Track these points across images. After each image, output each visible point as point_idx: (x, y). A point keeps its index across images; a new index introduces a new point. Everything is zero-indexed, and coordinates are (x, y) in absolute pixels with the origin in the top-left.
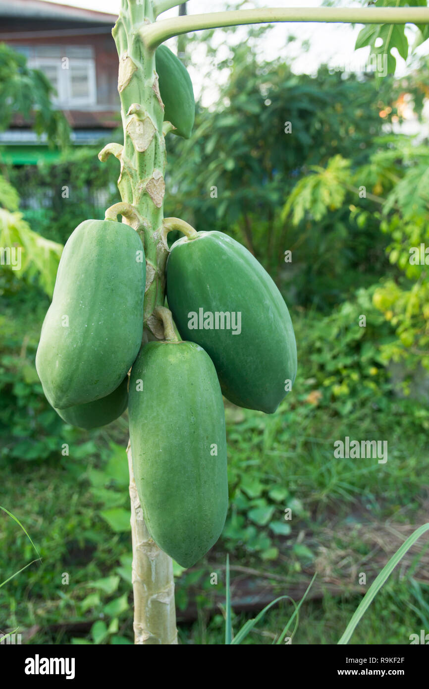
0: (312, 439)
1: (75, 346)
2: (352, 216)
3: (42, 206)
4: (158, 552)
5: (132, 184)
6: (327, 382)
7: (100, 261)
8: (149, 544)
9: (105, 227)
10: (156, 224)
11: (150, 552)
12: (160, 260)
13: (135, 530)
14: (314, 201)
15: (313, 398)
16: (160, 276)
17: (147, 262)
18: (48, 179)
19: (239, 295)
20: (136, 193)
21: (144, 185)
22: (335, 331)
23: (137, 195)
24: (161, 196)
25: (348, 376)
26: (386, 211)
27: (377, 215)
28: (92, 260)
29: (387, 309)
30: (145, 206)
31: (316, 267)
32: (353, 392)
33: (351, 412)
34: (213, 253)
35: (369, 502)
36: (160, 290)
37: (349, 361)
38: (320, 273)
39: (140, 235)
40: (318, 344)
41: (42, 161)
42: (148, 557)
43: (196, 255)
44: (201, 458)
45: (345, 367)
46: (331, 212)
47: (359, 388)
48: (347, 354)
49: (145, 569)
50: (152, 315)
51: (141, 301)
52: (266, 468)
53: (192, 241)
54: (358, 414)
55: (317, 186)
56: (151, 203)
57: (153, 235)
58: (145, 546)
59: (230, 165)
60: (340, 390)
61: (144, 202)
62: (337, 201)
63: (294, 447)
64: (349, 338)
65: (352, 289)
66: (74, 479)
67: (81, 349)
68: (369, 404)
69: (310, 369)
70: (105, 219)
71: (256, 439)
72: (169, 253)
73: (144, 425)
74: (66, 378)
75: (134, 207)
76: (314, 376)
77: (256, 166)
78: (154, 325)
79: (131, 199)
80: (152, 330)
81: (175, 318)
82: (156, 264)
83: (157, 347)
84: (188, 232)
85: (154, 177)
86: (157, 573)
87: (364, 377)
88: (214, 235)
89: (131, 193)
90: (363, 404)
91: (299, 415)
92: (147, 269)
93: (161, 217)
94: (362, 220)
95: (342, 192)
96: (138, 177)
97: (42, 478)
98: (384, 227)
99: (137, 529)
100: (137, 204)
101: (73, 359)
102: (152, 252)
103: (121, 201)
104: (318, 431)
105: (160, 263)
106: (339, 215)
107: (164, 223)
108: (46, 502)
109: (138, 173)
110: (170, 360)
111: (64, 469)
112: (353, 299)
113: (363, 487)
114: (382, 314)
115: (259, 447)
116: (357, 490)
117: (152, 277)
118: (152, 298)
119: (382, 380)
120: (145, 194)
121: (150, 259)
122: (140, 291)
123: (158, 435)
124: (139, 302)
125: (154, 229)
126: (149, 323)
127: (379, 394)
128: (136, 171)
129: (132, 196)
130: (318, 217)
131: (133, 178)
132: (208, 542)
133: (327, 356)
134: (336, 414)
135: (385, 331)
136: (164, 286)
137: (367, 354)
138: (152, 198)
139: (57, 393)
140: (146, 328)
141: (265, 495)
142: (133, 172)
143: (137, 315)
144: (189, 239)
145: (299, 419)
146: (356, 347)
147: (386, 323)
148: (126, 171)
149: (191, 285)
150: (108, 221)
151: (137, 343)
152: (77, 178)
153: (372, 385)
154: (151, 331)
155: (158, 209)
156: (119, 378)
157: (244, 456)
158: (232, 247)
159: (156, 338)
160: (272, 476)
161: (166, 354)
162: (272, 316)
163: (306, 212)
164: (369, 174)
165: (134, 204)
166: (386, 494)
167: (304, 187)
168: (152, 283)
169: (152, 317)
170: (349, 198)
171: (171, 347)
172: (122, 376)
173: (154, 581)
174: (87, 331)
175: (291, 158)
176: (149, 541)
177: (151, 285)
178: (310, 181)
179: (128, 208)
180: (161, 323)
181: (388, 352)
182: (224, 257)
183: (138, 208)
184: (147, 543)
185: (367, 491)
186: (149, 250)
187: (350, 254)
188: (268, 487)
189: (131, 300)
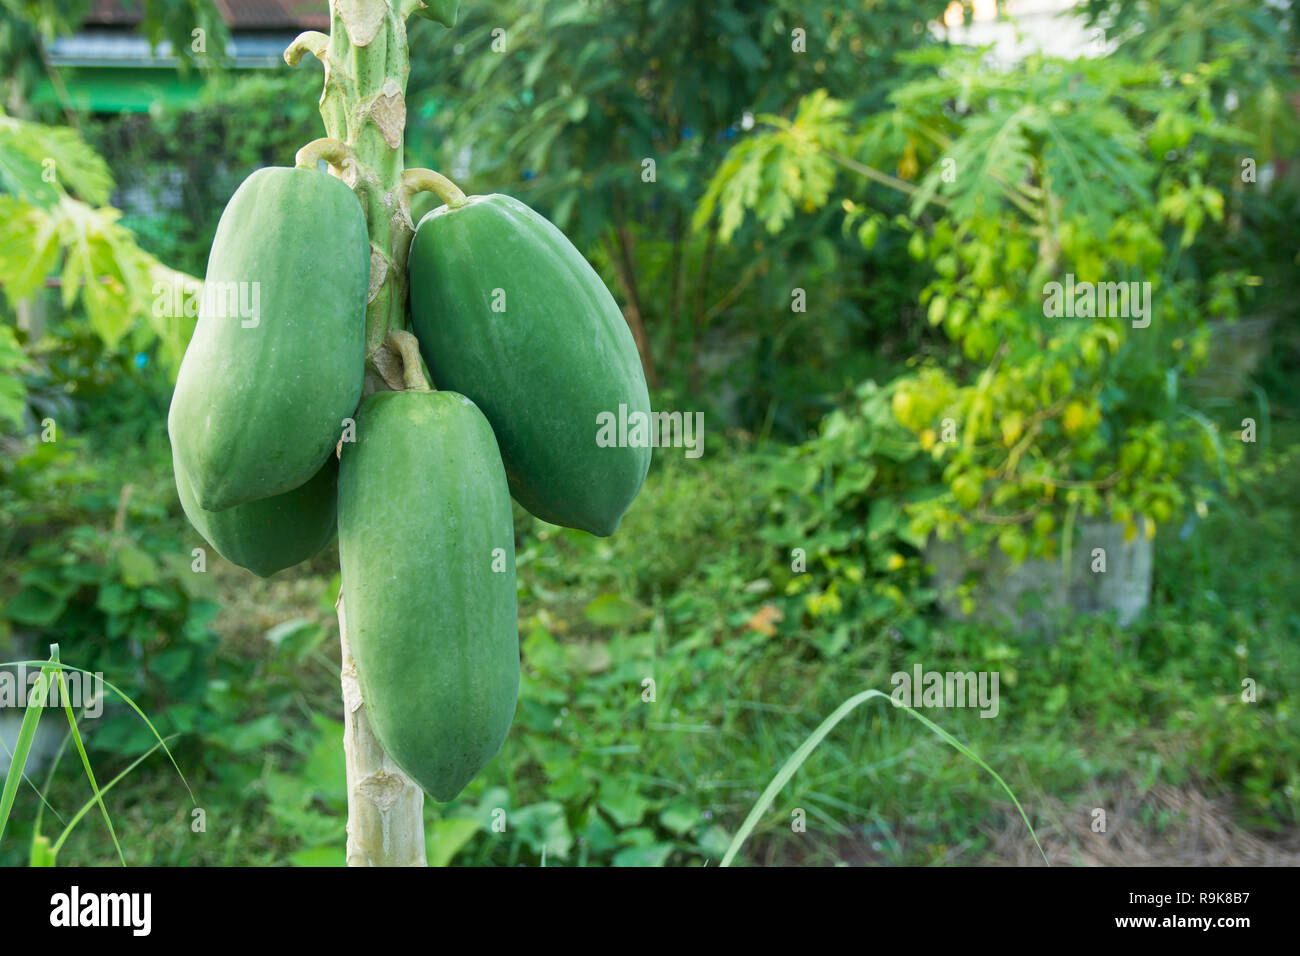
0: (756, 706)
1: (241, 388)
2: (848, 221)
3: (159, 207)
4: (396, 796)
5: (345, 105)
6: (793, 587)
7: (285, 238)
8: (379, 781)
9: (295, 179)
10: (389, 179)
11: (380, 796)
12: (398, 244)
13: (352, 754)
14: (766, 191)
15: (763, 621)
16: (398, 273)
17: (372, 248)
18: (173, 145)
19: (540, 307)
20: (353, 120)
21: (367, 108)
22: (812, 475)
23: (354, 125)
24: (399, 128)
25: (840, 573)
26: (917, 208)
27: (901, 221)
28: (273, 237)
29: (923, 428)
30: (368, 146)
31: (779, 343)
32: (851, 608)
33: (846, 650)
34: (494, 231)
35: (880, 837)
36: (397, 302)
37: (842, 540)
38: (790, 357)
39: (359, 198)
40: (776, 506)
41: (158, 105)
42: (375, 805)
43: (462, 234)
44: (466, 591)
45: (834, 553)
46: (801, 214)
47: (863, 596)
48: (837, 526)
49: (372, 829)
50: (383, 346)
51: (361, 313)
52: (652, 764)
53: (456, 210)
54: (861, 653)
55: (773, 156)
56: (380, 142)
57: (383, 198)
58: (371, 784)
59: (578, 111)
60: (822, 603)
61: (367, 138)
62: (818, 190)
63: (718, 722)
64: (842, 489)
65: (849, 383)
66: (233, 798)
67: (251, 395)
68: (885, 632)
69: (758, 560)
70: (297, 165)
71: (633, 702)
72: (413, 233)
73: (364, 534)
74: (225, 447)
75: (349, 148)
76: (766, 575)
77: (642, 114)
78: (386, 364)
79: (343, 133)
80: (382, 373)
81: (424, 351)
82: (390, 251)
83: (389, 398)
84: (448, 194)
85: (385, 92)
86: (393, 838)
87: (875, 575)
88: (496, 201)
89: (343, 122)
90: (871, 633)
91: (729, 654)
92: (373, 261)
93: (399, 167)
94: (868, 231)
95: (830, 171)
96: (357, 92)
97: (160, 797)
98: (917, 246)
99: (355, 753)
100: (354, 141)
101: (239, 411)
102: (382, 232)
103: (326, 136)
104: (769, 690)
105: (397, 251)
106: (821, 223)
107: (403, 177)
108: (169, 847)
109: (356, 84)
110: (412, 418)
111: (210, 776)
112: (851, 403)
113: (868, 805)
114: (914, 437)
115: (641, 719)
116: (852, 810)
117: (382, 276)
118: (381, 317)
119: (913, 582)
120: (369, 123)
121: (379, 242)
122: (359, 294)
123: (389, 551)
124: (357, 315)
125: (385, 188)
126: (376, 359)
127: (908, 613)
128: (353, 81)
129: (346, 126)
130: (775, 225)
131: (347, 95)
132: (481, 746)
133: (795, 529)
134: (813, 655)
135: (922, 475)
136: (405, 295)
137: (881, 525)
138: (381, 131)
139: (207, 478)
140: (370, 369)
141: (651, 820)
142: (347, 83)
143: (352, 338)
144: (452, 208)
145: (730, 663)
146: (858, 511)
147: (922, 456)
148: (333, 81)
149: (452, 289)
150: (300, 168)
151: (354, 390)
152: (240, 141)
153: (892, 593)
154: (380, 376)
155: (393, 151)
156: (321, 451)
157: (607, 738)
158: (529, 222)
159: (389, 387)
160: (668, 781)
161: (405, 408)
162: (602, 348)
163: (749, 214)
164: (889, 130)
165: (350, 142)
166: (914, 820)
167: (746, 158)
168: (382, 286)
169: (382, 349)
170: (844, 184)
171: (415, 397)
172: (325, 448)
173: (387, 853)
174: (263, 360)
175: (720, 100)
176: (378, 774)
177: (380, 291)
178: (760, 145)
179: (338, 149)
180: (398, 361)
181: (925, 517)
182: (512, 239)
183: (356, 150)
184: (374, 778)
185: (874, 814)
186: (376, 228)
187: (855, 315)
188: (659, 805)
189: (340, 310)
